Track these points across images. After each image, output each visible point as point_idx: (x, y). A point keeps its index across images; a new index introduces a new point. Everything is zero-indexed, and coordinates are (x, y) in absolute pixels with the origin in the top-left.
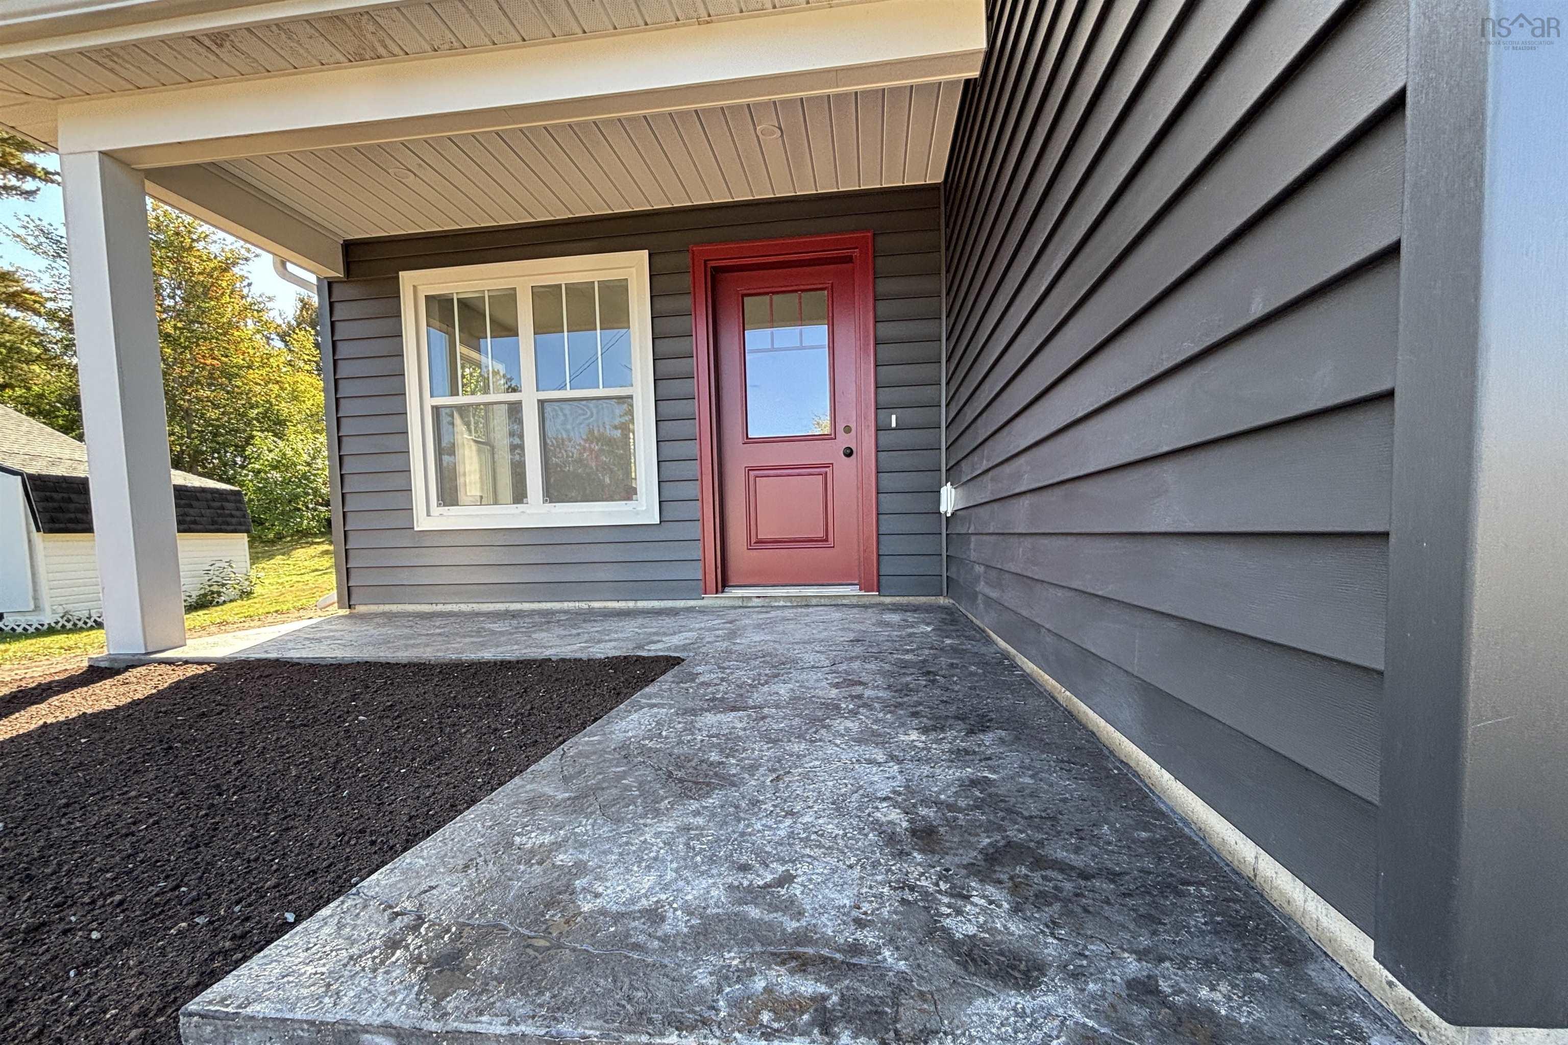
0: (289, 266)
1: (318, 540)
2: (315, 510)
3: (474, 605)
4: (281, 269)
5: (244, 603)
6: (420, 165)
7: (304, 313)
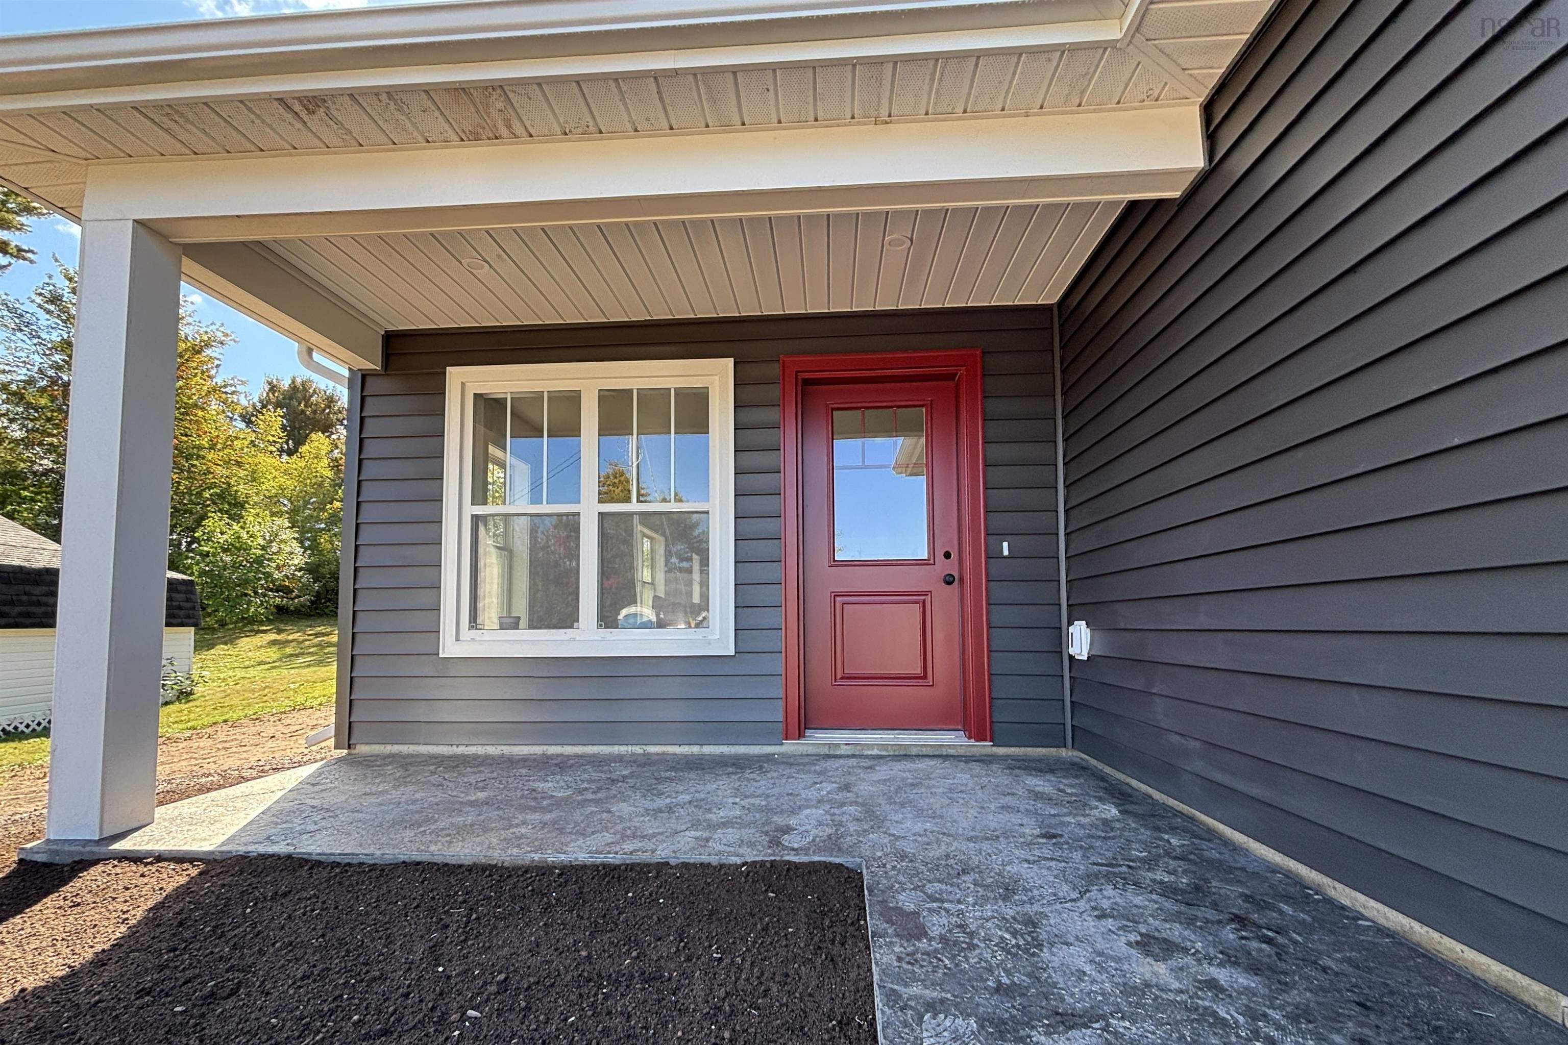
0: (316, 356)
1: (265, 628)
2: (264, 596)
3: (503, 747)
4: (307, 357)
5: (183, 706)
6: (499, 256)
7: (271, 395)
